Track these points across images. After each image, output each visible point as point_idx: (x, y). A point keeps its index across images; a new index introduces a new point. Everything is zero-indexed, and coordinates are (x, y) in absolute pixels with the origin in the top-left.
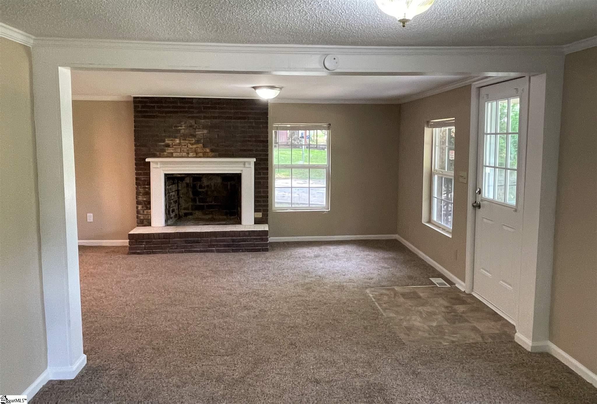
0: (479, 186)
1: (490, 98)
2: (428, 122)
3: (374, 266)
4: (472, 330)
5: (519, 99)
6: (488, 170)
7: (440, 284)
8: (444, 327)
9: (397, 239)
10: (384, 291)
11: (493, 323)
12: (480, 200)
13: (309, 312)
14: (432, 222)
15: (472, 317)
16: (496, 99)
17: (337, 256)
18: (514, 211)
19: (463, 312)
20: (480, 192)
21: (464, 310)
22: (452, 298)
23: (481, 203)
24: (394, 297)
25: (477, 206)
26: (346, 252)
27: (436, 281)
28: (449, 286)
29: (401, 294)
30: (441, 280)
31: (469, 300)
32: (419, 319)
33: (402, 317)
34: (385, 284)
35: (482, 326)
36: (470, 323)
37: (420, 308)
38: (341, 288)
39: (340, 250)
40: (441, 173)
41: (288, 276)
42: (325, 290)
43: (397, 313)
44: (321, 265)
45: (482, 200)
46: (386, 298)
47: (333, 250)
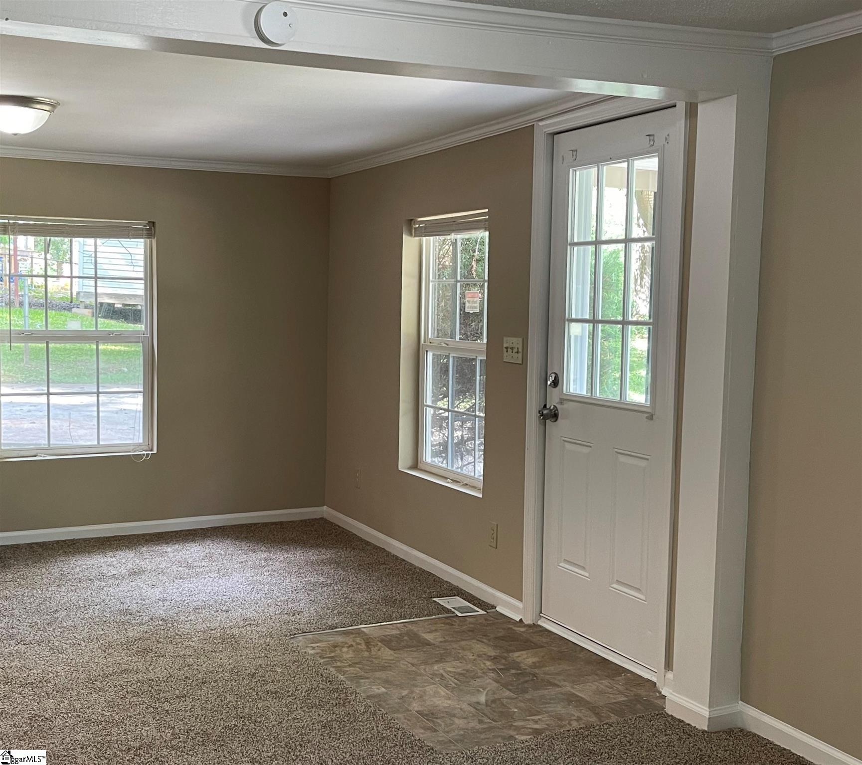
0: (553, 368)
1: (579, 160)
2: (410, 222)
3: (290, 582)
4: (570, 702)
5: (656, 160)
6: (575, 329)
7: (460, 609)
8: (505, 701)
9: (325, 516)
10: (340, 639)
11: (606, 682)
12: (557, 400)
13: (167, 706)
14: (420, 465)
15: (558, 674)
16: (598, 161)
17: (189, 566)
18: (647, 418)
19: (534, 665)
20: (556, 383)
21: (534, 660)
22: (497, 638)
23: (559, 406)
24: (369, 649)
25: (549, 415)
26: (210, 557)
27: (453, 603)
28: (482, 612)
29: (382, 641)
30: (459, 602)
31: (537, 639)
32: (442, 691)
33: (405, 693)
34: (337, 620)
35: (586, 690)
36: (558, 686)
37: (436, 667)
38: (229, 641)
39: (193, 551)
40: (444, 345)
41: (75, 627)
42: (189, 652)
43: (387, 682)
44: (157, 591)
45: (562, 401)
46: (347, 654)
47: (174, 553)
